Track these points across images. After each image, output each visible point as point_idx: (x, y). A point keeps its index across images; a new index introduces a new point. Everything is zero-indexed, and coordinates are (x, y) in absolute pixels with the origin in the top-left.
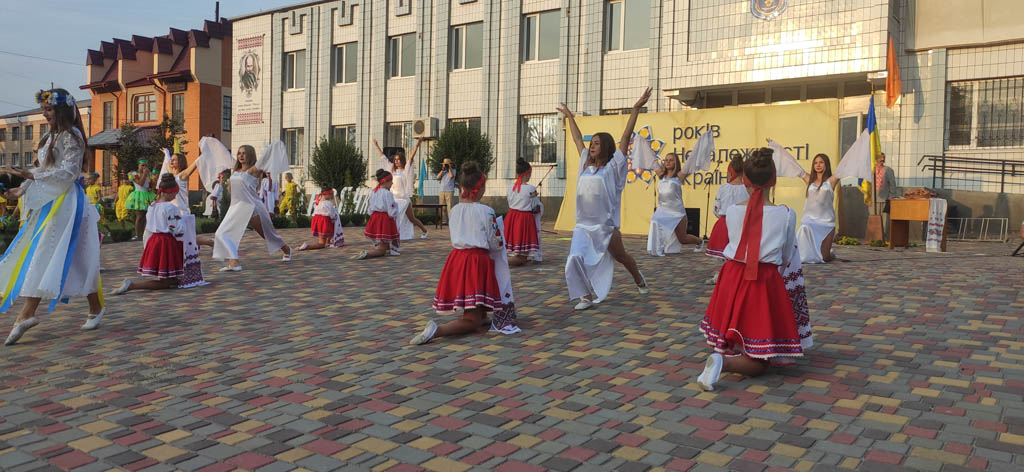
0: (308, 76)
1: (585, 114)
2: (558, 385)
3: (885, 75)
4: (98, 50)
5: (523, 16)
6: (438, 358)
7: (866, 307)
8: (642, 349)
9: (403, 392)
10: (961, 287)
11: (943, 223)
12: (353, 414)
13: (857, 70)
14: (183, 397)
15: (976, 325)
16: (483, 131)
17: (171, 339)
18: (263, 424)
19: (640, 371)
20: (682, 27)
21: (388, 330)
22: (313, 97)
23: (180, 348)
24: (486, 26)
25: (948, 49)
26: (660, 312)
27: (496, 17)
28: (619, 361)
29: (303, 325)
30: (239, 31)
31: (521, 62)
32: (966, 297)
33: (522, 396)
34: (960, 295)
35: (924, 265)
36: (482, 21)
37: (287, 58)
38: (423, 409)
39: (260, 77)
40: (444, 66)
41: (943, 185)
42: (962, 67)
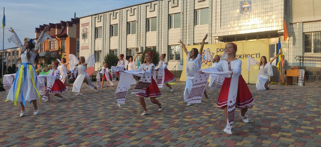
0: (103, 35)
1: (189, 45)
2: (182, 130)
3: (283, 31)
4: (39, 28)
5: (169, 15)
6: (144, 122)
7: (280, 104)
8: (208, 118)
9: (133, 132)
10: (310, 97)
11: (303, 77)
12: (117, 139)
13: (274, 30)
14: (65, 134)
15: (315, 109)
16: (157, 50)
17: (61, 116)
18: (89, 143)
19: (208, 125)
20: (219, 17)
21: (128, 113)
22: (104, 41)
23: (63, 119)
24: (157, 18)
25: (303, 22)
26: (214, 106)
27: (160, 15)
28: (201, 122)
29: (102, 111)
30: (82, 21)
31: (168, 29)
32: (312, 100)
33: (171, 133)
34: (310, 100)
35: (298, 90)
36: (156, 17)
37: (96, 29)
38: (139, 138)
39: (88, 35)
40: (145, 31)
41: (303, 65)
42: (308, 28)
